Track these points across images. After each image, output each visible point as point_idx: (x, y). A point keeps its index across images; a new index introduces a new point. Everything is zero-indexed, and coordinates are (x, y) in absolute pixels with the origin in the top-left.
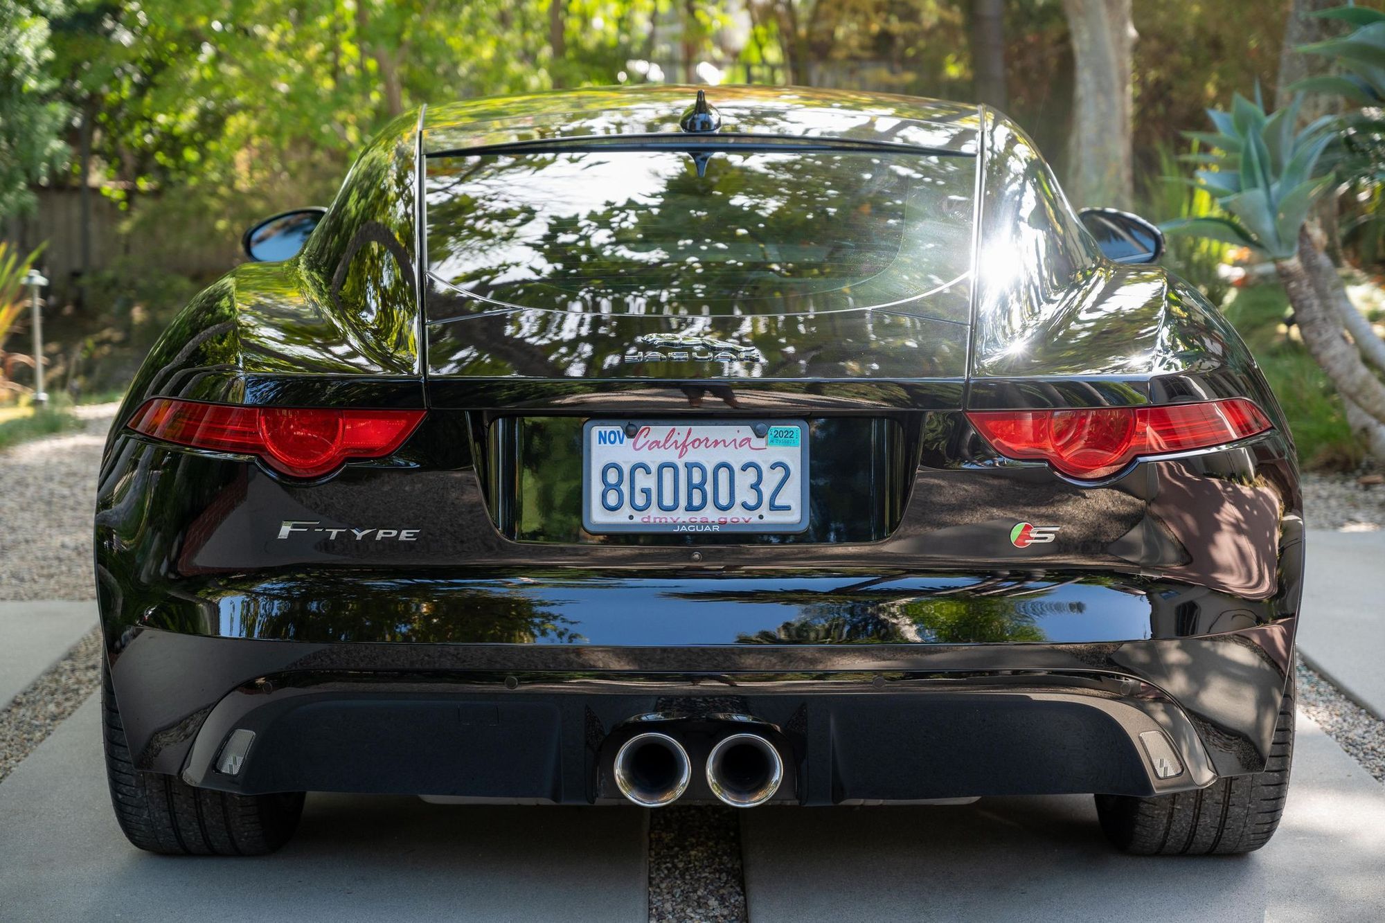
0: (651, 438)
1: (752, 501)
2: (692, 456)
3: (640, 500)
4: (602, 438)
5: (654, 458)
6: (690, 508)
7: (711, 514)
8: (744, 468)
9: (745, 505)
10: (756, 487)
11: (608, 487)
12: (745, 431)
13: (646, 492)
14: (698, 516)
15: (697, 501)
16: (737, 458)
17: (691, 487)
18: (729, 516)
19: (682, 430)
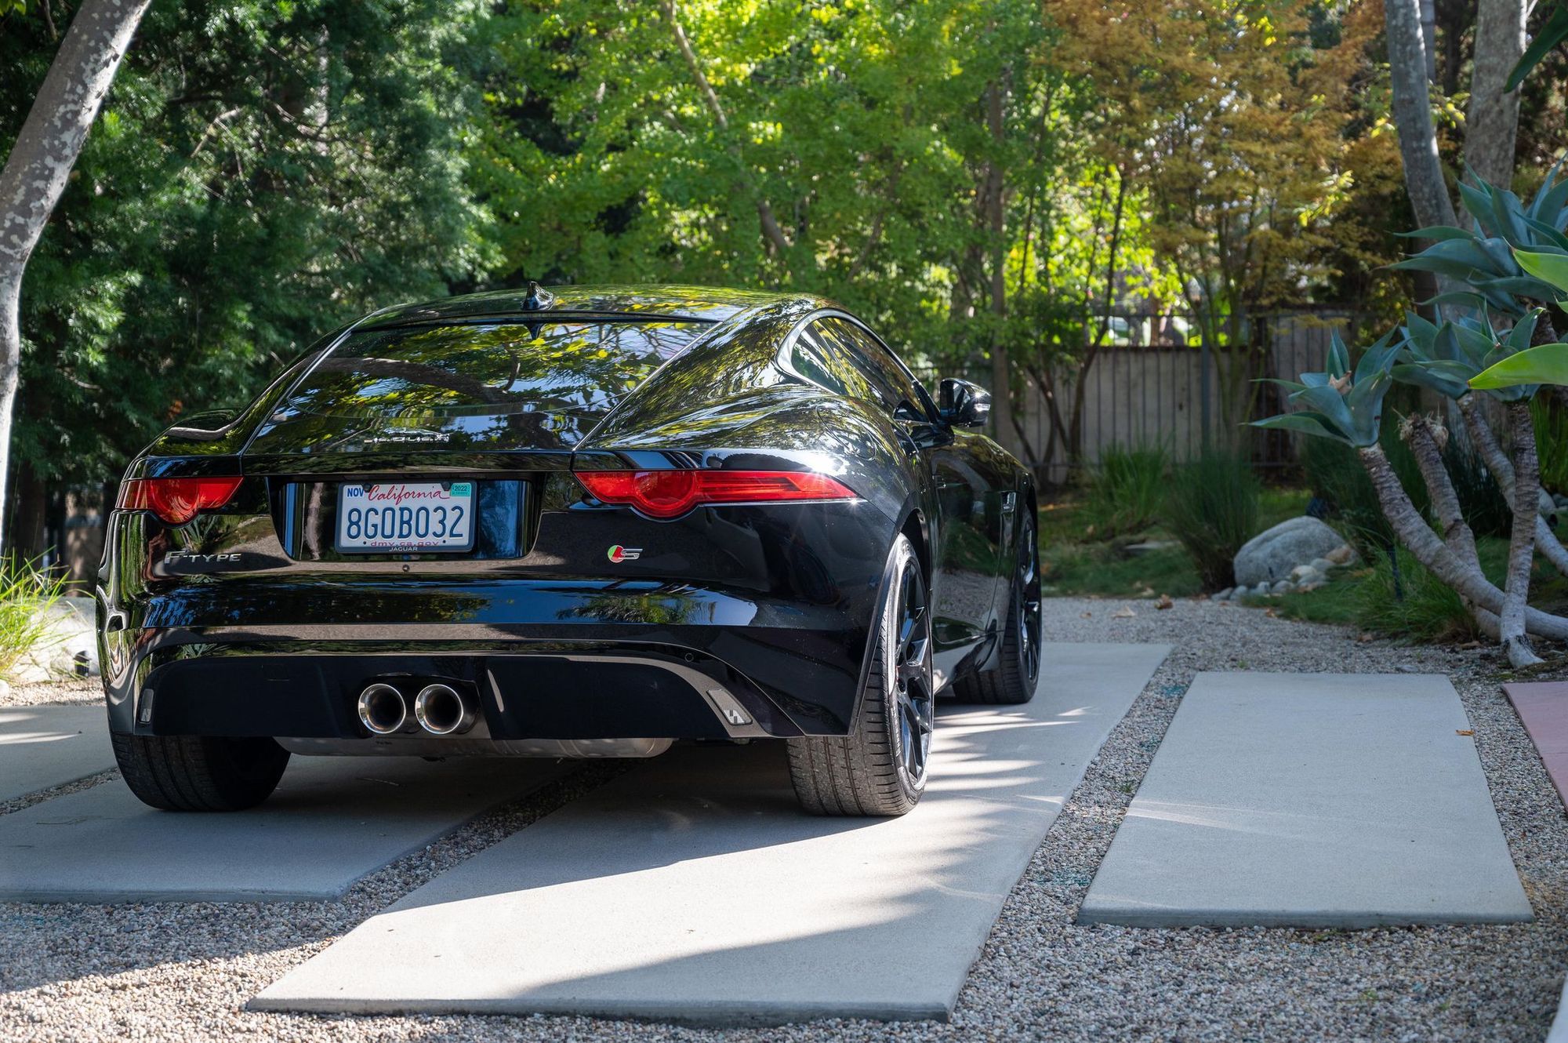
0: (380, 492)
1: (439, 532)
2: (404, 503)
3: (371, 531)
4: (350, 493)
5: (380, 505)
6: (401, 536)
7: (414, 540)
8: (436, 510)
9: (435, 534)
10: (442, 522)
11: (352, 523)
12: (438, 487)
13: (375, 526)
14: (405, 541)
15: (405, 532)
16: (431, 504)
17: (402, 522)
18: (425, 541)
19: (399, 487)
